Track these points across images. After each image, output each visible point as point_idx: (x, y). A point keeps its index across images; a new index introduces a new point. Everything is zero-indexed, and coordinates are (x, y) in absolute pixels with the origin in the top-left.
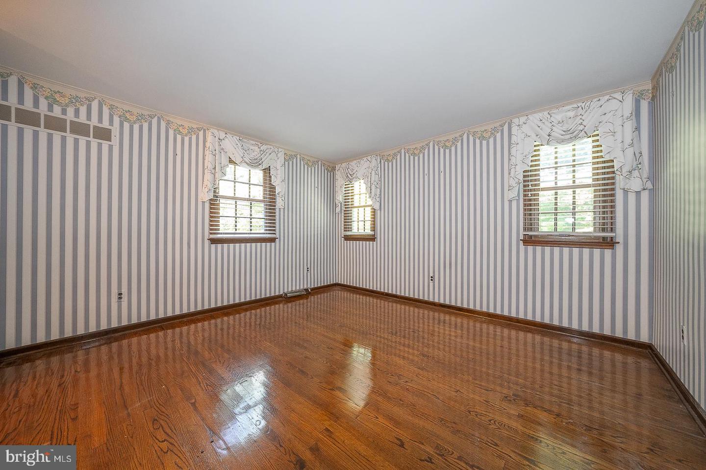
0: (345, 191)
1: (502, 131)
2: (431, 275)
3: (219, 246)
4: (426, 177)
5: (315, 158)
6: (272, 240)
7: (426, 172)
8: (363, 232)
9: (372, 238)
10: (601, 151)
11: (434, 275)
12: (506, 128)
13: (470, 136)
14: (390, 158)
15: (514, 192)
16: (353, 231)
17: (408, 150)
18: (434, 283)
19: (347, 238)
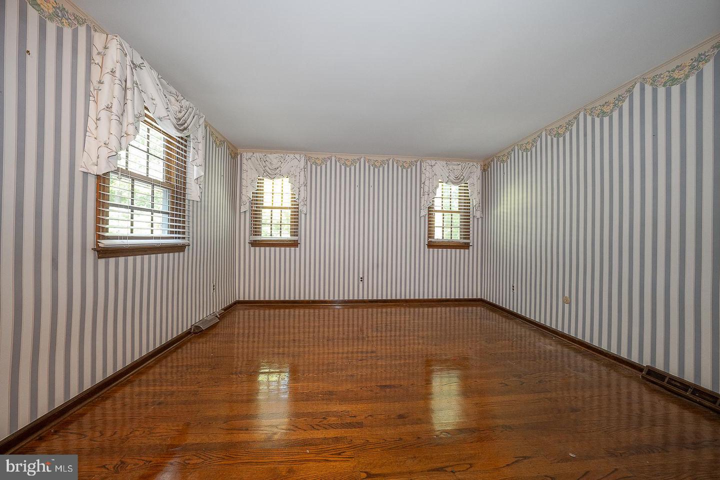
0: (258, 186)
1: (416, 165)
2: (361, 276)
3: (112, 261)
4: (357, 189)
5: (221, 135)
6: (180, 248)
7: (357, 184)
8: (279, 236)
9: (294, 244)
10: (468, 193)
11: (363, 277)
12: (418, 163)
13: (395, 163)
14: (319, 162)
15: (424, 212)
16: (263, 235)
17: (340, 160)
18: (363, 283)
19: (254, 244)
